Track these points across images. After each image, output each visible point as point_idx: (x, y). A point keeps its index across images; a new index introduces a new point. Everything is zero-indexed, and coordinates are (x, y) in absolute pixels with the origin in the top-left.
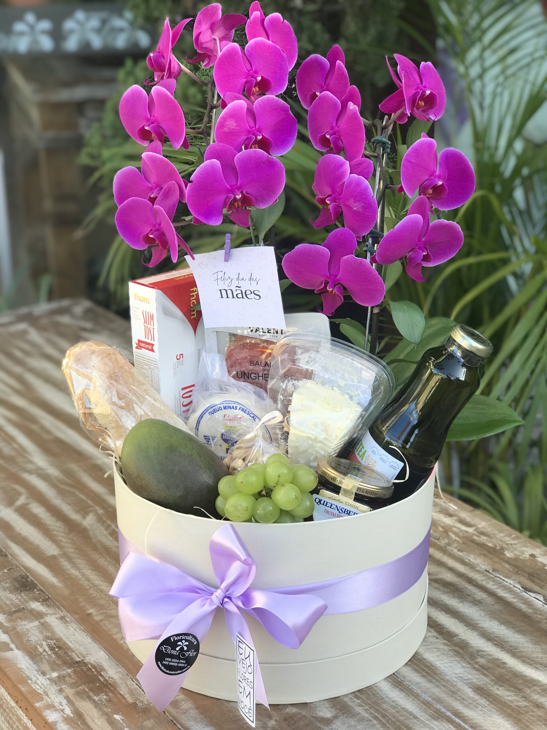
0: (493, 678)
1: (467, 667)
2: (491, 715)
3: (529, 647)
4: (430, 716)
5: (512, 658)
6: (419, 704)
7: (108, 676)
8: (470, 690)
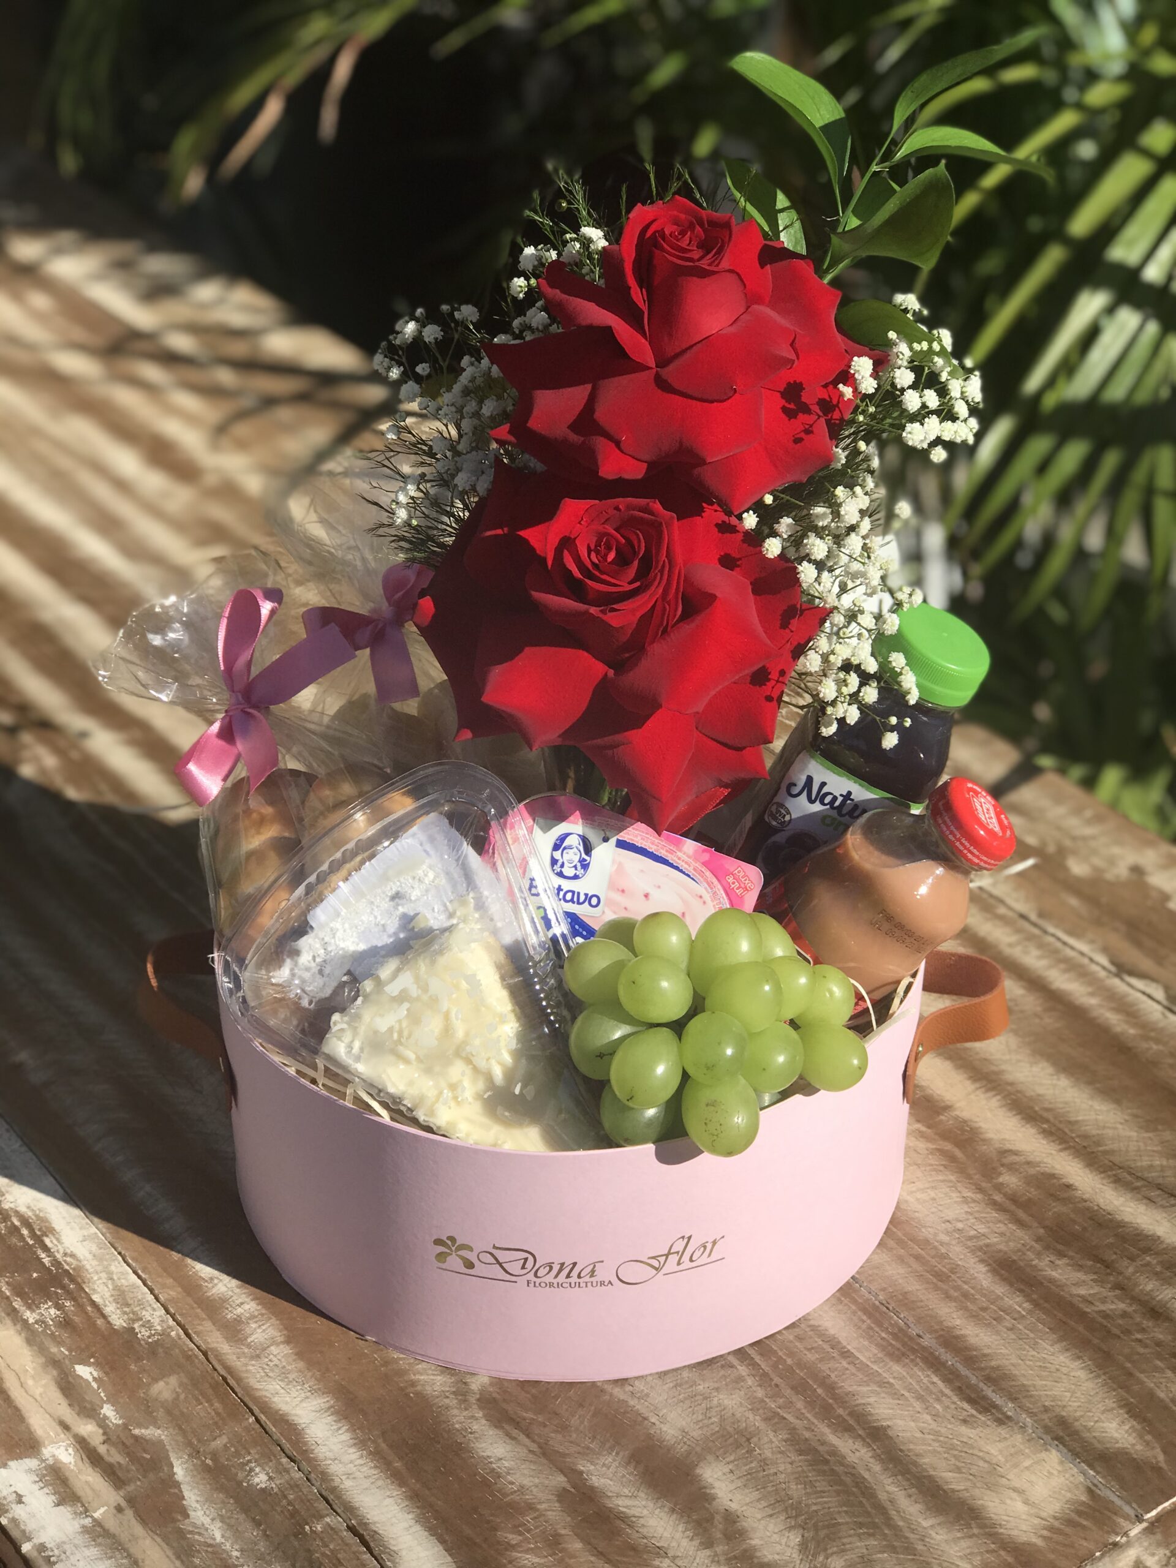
0: (1042, 1231)
1: (974, 1201)
2: (1036, 1343)
3: (1129, 1138)
4: (883, 1349)
5: (1087, 1171)
6: (854, 1313)
7: (61, 1251)
8: (982, 1268)
